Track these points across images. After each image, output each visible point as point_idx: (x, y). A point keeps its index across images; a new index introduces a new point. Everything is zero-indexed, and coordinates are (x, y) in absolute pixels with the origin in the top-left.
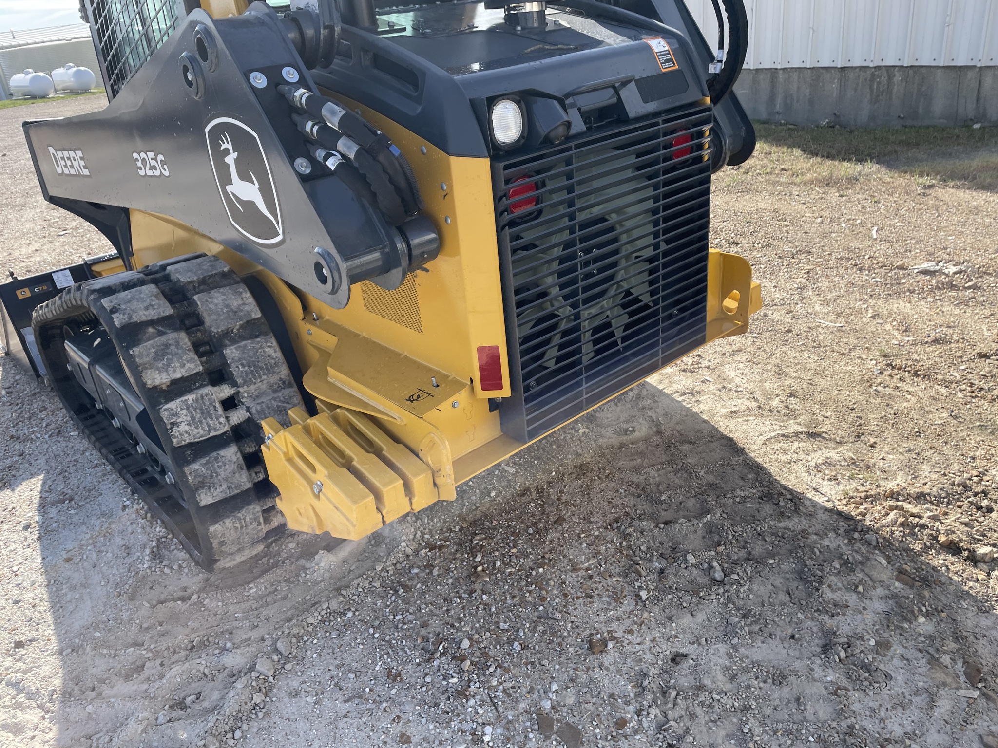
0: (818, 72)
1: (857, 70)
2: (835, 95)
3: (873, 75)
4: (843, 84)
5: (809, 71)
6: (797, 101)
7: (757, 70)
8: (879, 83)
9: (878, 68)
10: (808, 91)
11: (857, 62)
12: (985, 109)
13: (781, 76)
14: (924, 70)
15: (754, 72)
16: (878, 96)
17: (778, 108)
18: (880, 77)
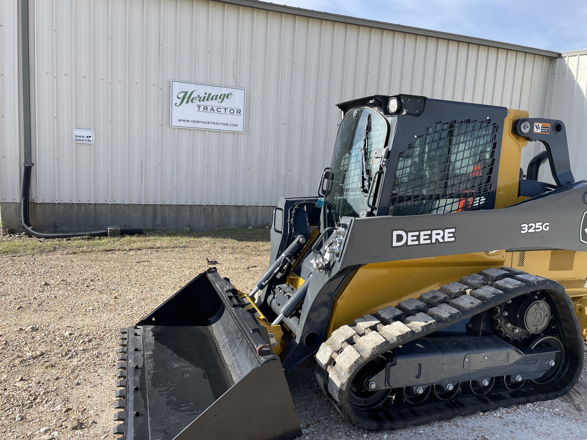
0: (179, 207)
1: (198, 206)
2: (188, 217)
3: (205, 209)
4: (191, 212)
5: (174, 206)
6: (169, 220)
7: (145, 205)
8: (208, 212)
9: (207, 206)
10: (174, 215)
11: (198, 203)
12: (249, 221)
13: (159, 208)
14: (226, 207)
15: (143, 206)
16: (208, 217)
17: (158, 223)
18: (208, 210)
